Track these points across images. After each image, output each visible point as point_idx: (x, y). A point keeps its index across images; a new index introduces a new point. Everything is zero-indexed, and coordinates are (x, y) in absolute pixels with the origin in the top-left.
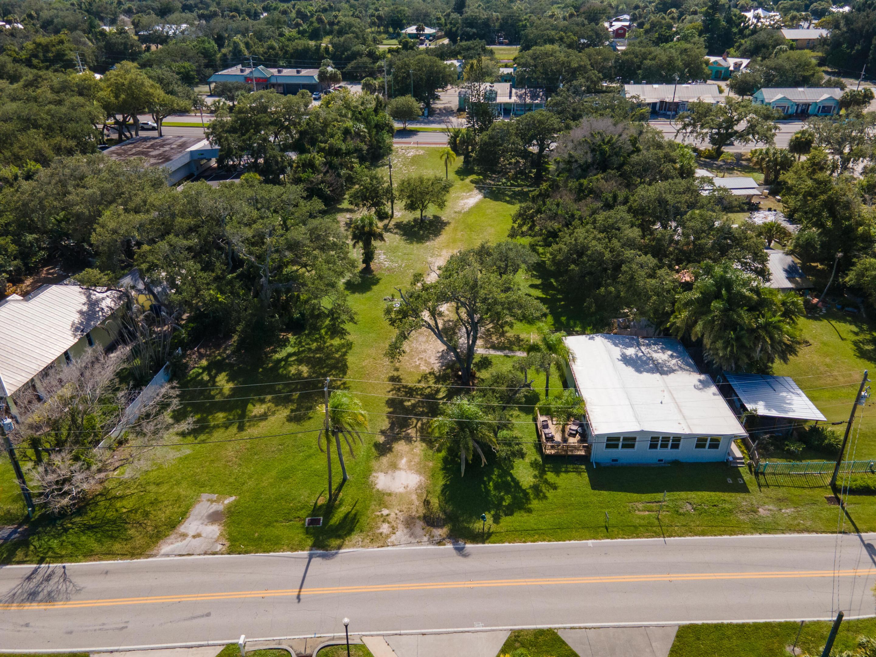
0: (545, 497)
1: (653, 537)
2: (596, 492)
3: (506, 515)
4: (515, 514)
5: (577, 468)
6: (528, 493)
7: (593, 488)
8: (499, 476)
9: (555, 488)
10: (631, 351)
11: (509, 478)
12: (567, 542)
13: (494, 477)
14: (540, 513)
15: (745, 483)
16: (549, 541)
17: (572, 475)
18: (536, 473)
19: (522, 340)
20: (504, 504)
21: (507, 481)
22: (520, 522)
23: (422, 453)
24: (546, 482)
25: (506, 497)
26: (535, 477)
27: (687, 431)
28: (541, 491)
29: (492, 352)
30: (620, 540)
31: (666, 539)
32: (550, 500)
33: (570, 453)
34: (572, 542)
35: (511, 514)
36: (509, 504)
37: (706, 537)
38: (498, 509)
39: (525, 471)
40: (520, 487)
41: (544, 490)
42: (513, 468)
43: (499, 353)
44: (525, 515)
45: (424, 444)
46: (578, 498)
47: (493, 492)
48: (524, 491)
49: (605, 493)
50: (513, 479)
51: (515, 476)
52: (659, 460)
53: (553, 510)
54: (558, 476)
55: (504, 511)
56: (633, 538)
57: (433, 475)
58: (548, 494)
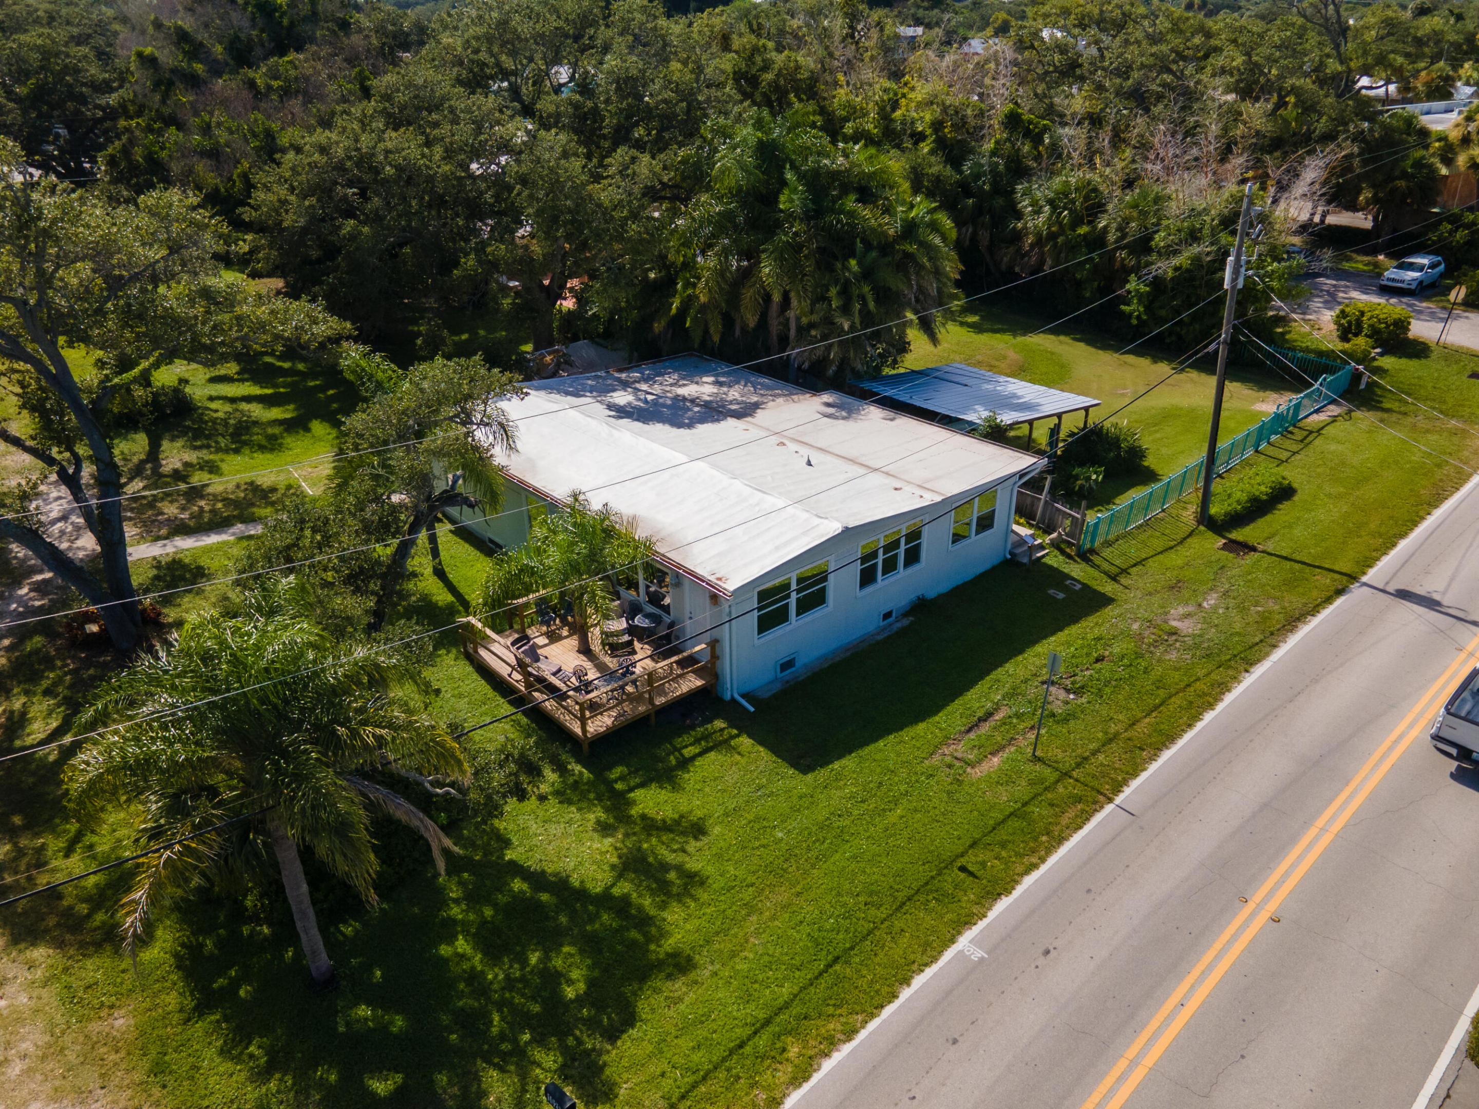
0: (693, 880)
1: (1086, 817)
2: (822, 775)
3: (613, 1035)
4: (643, 1007)
5: (705, 737)
6: (625, 900)
7: (805, 768)
8: (473, 898)
9: (698, 830)
10: (622, 398)
11: (518, 885)
12: (906, 993)
13: (456, 912)
14: (723, 945)
15: (1084, 585)
16: (850, 1034)
17: (711, 763)
18: (598, 814)
19: (274, 490)
20: (570, 993)
21: (518, 898)
22: (683, 1030)
23: (49, 995)
24: (651, 826)
25: (558, 962)
26: (604, 829)
27: (930, 498)
28: (665, 867)
29: (185, 544)
30: (1028, 881)
31: (1119, 800)
32: (717, 883)
33: (660, 701)
34: (919, 981)
35: (629, 1019)
36: (592, 983)
37: (1181, 743)
38: (563, 1032)
39: (553, 829)
40: (582, 894)
41: (671, 858)
42: (506, 843)
43: (213, 539)
44: (678, 986)
45: (40, 953)
46: (791, 824)
47: (495, 975)
48: (605, 899)
49: (848, 763)
50: (538, 879)
51: (532, 863)
52: (887, 615)
53: (750, 908)
54: (676, 787)
55: (592, 1024)
56: (1049, 851)
57: (159, 1069)
58: (693, 865)
